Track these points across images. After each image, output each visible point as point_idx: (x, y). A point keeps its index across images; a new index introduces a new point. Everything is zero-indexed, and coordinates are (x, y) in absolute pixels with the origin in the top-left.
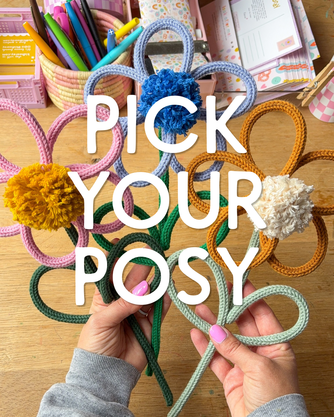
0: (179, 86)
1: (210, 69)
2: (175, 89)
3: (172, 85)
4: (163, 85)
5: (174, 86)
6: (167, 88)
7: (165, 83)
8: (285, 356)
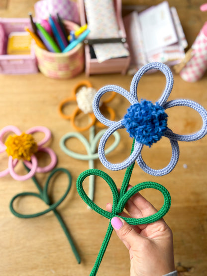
0: (152, 116)
1: (180, 103)
2: (149, 117)
3: (147, 115)
4: (141, 113)
5: (148, 116)
6: (143, 116)
7: (143, 112)
8: (163, 235)
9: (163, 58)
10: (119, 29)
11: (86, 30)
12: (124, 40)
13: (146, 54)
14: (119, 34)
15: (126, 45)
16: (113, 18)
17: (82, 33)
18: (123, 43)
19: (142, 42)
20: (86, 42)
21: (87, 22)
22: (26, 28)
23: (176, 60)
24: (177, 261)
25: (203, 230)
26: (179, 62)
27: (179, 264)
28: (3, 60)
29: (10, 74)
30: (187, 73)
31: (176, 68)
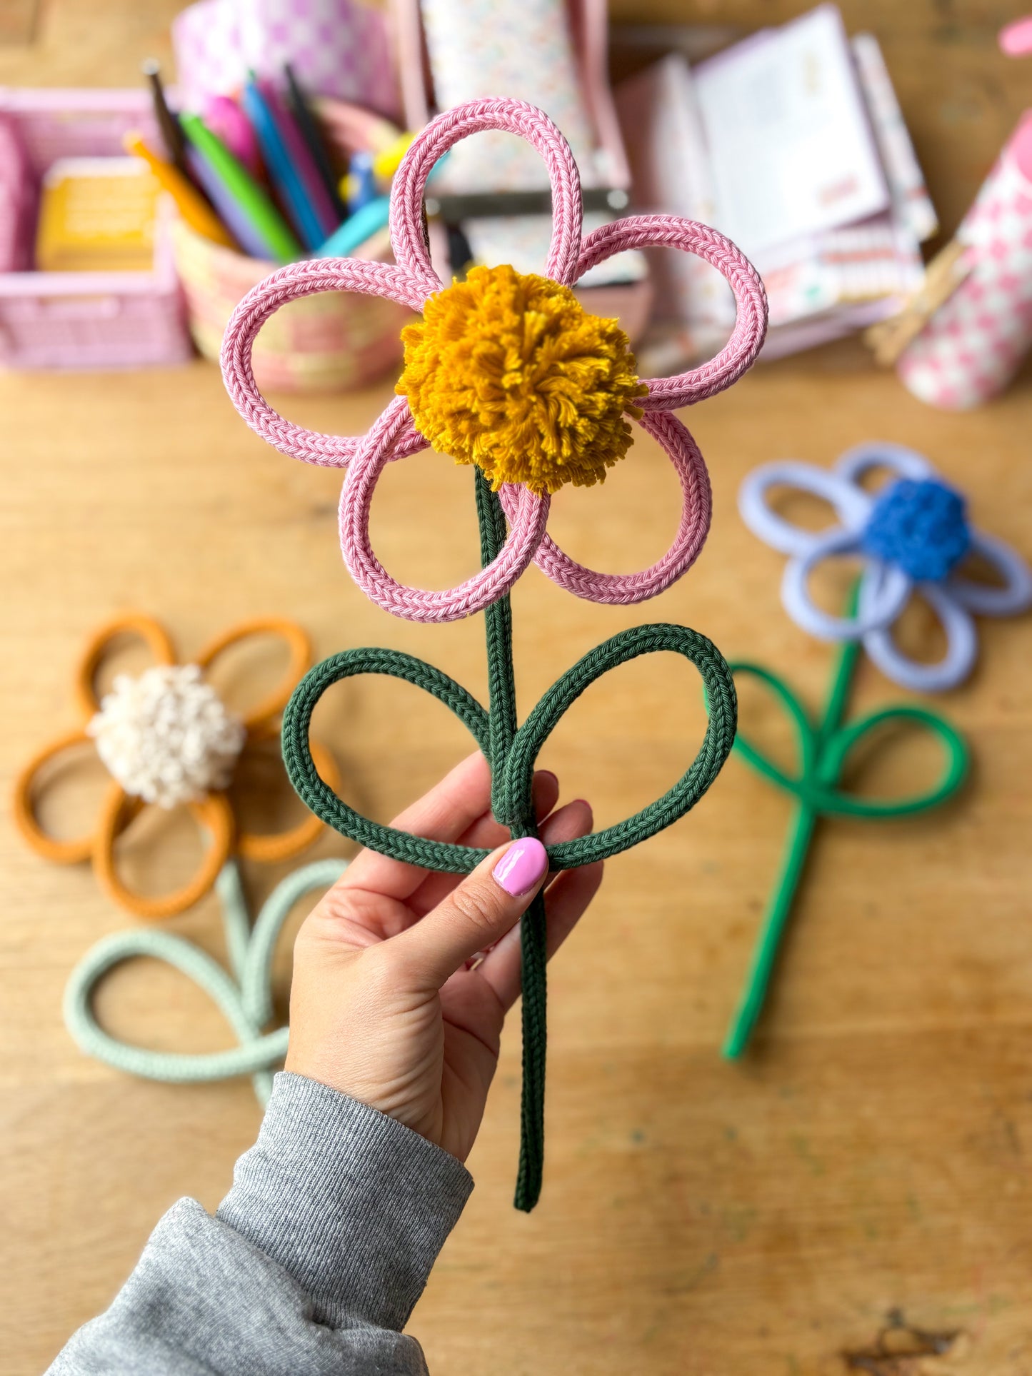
9: (813, 291)
10: (596, 143)
12: (618, 199)
14: (596, 169)
18: (615, 213)
20: (433, 207)
21: (433, 108)
22: (132, 138)
23: (881, 297)
24: (883, 1304)
25: (1015, 1145)
26: (894, 309)
27: (895, 1318)
28: (17, 300)
29: (52, 367)
30: (935, 365)
31: (877, 336)
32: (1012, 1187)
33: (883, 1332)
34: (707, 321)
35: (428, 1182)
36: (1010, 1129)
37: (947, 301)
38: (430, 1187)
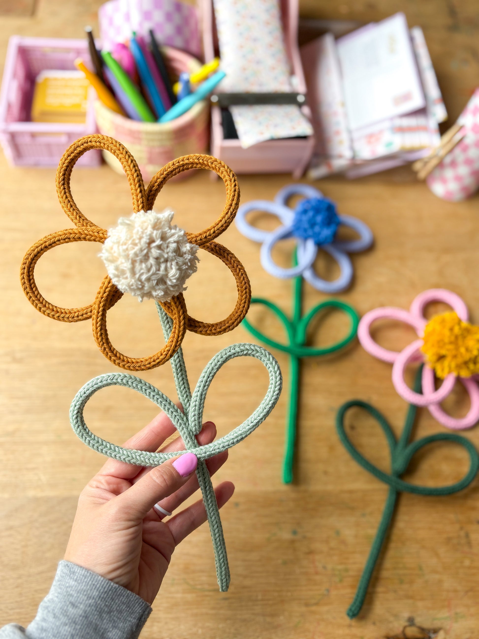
9: (389, 144)
10: (292, 73)
11: (215, 72)
12: (301, 99)
13: (350, 132)
14: (290, 84)
15: (306, 110)
16: (279, 46)
17: (206, 78)
18: (300, 105)
19: (343, 104)
20: (214, 99)
21: (217, 53)
22: (78, 62)
23: (420, 149)
24: (406, 615)
25: (469, 544)
26: (425, 154)
27: (411, 621)
28: (22, 133)
29: (36, 165)
30: (444, 181)
31: (418, 166)
32: (467, 563)
33: (405, 627)
34: (340, 156)
35: (117, 606)
36: (467, 536)
37: (451, 151)
38: (118, 608)
